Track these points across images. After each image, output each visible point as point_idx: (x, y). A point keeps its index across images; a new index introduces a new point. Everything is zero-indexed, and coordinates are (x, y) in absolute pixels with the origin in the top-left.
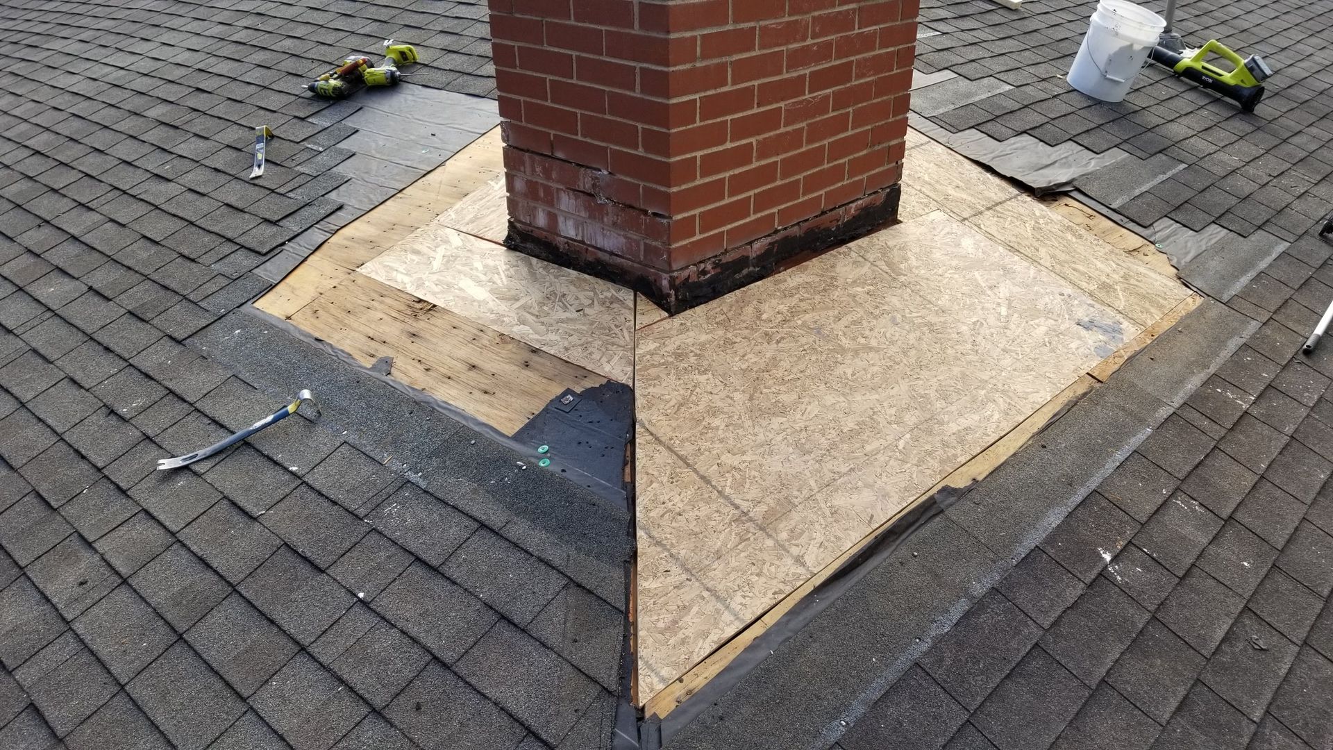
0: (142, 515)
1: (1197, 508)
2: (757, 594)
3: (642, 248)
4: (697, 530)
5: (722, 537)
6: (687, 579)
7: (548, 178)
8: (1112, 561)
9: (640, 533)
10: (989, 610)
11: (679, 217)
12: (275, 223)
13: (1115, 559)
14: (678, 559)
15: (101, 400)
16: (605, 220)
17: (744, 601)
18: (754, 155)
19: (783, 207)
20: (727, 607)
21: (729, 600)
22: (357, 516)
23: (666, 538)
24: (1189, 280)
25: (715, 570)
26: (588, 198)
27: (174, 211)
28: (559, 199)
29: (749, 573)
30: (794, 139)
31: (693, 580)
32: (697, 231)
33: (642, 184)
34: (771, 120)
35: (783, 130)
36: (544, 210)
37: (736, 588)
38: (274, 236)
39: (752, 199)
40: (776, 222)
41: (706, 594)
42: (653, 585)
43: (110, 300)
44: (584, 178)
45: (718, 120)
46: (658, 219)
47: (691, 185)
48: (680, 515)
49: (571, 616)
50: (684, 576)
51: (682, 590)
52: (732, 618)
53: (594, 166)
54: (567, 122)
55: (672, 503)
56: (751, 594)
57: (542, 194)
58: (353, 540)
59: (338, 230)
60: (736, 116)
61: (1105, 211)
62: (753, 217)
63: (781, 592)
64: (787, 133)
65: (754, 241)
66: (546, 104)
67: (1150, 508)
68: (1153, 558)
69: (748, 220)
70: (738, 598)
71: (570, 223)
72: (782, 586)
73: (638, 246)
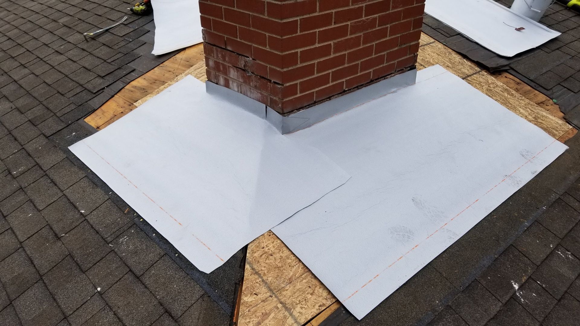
0: (10, 231)
1: (570, 256)
2: (310, 306)
3: (269, 100)
4: (280, 265)
5: (294, 269)
6: (270, 296)
7: (224, 60)
8: (518, 289)
9: (247, 266)
10: (445, 319)
11: (288, 84)
12: (103, 77)
13: (520, 288)
14: (266, 283)
15: (6, 166)
16: (251, 84)
17: (301, 311)
18: (332, 50)
19: (348, 78)
20: (291, 314)
21: (292, 310)
22: (106, 241)
23: (262, 270)
24: (571, 120)
25: (287, 290)
26: (243, 72)
27: (60, 70)
28: (229, 72)
29: (307, 292)
30: (356, 42)
31: (274, 296)
32: (298, 92)
33: (269, 66)
34: (343, 31)
35: (349, 37)
36: (223, 77)
37: (298, 302)
38: (100, 84)
39: (331, 75)
40: (345, 86)
41: (280, 306)
42: (250, 300)
43: (23, 114)
44: (241, 62)
45: (311, 31)
46: (277, 85)
47: (294, 67)
48: (272, 255)
49: (202, 316)
50: (269, 294)
51: (266, 303)
52: (293, 322)
53: (245, 55)
54: (232, 31)
55: (268, 248)
56: (306, 307)
57: (222, 69)
58: (102, 255)
59: (130, 82)
60: (321, 29)
61: (526, 80)
62: (331, 84)
63: (324, 305)
64: (352, 38)
65: (332, 96)
66: (222, 21)
67: (543, 256)
68: (543, 287)
69: (328, 86)
70: (298, 309)
71: (235, 85)
72: (324, 302)
73: (267, 99)
